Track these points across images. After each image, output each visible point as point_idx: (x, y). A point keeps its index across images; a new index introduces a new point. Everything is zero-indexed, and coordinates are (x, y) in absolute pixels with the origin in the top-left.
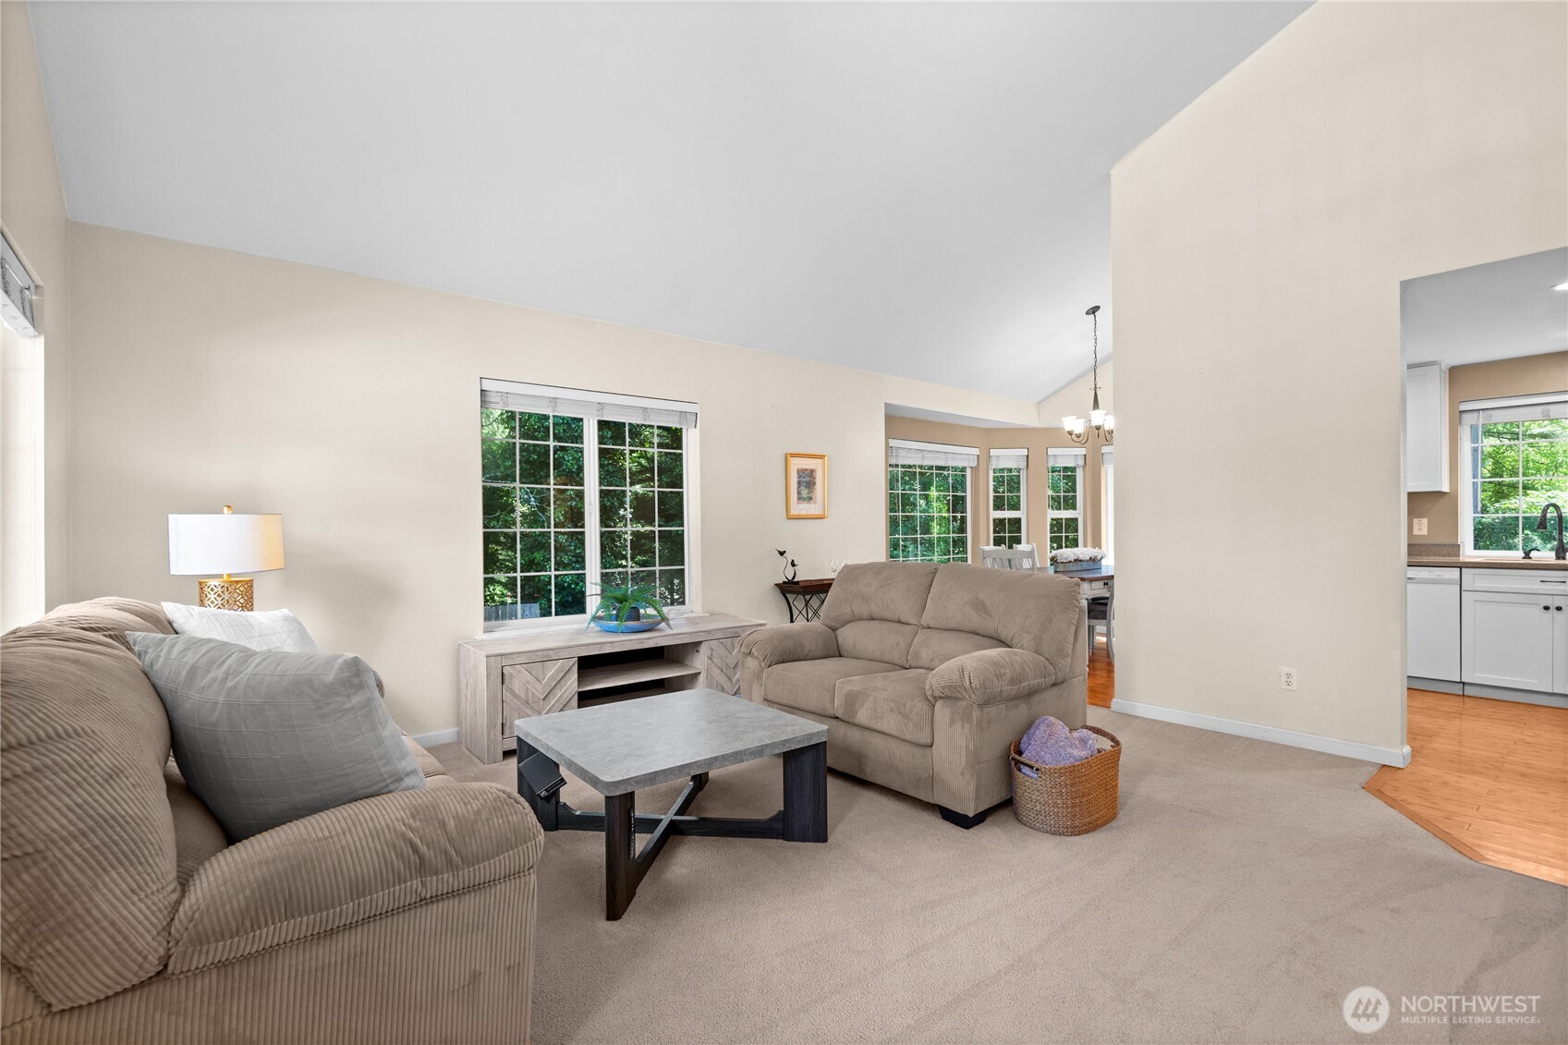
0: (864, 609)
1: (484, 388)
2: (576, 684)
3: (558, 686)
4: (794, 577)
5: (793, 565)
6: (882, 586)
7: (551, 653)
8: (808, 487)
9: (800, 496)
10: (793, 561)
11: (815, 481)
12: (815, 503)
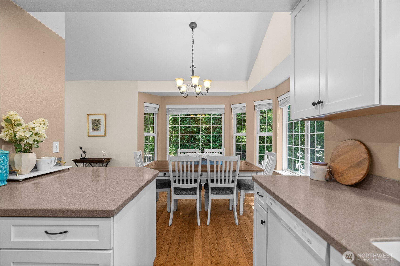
4: (85, 157)
8: (97, 126)
9: (94, 129)
10: (84, 151)
11: (100, 123)
12: (100, 131)
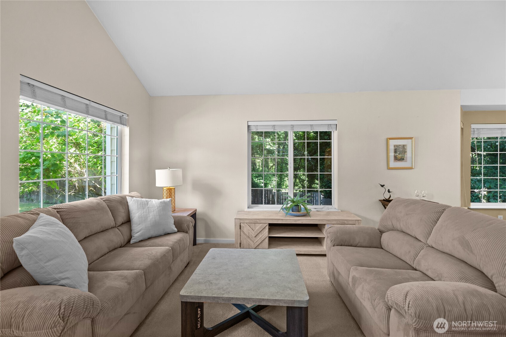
0: (398, 225)
1: (249, 125)
2: (267, 233)
3: (260, 233)
4: (390, 198)
5: (389, 191)
6: (407, 215)
7: (258, 221)
8: (401, 154)
9: (396, 159)
10: (389, 190)
11: (406, 150)
12: (406, 161)
